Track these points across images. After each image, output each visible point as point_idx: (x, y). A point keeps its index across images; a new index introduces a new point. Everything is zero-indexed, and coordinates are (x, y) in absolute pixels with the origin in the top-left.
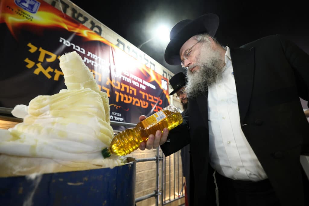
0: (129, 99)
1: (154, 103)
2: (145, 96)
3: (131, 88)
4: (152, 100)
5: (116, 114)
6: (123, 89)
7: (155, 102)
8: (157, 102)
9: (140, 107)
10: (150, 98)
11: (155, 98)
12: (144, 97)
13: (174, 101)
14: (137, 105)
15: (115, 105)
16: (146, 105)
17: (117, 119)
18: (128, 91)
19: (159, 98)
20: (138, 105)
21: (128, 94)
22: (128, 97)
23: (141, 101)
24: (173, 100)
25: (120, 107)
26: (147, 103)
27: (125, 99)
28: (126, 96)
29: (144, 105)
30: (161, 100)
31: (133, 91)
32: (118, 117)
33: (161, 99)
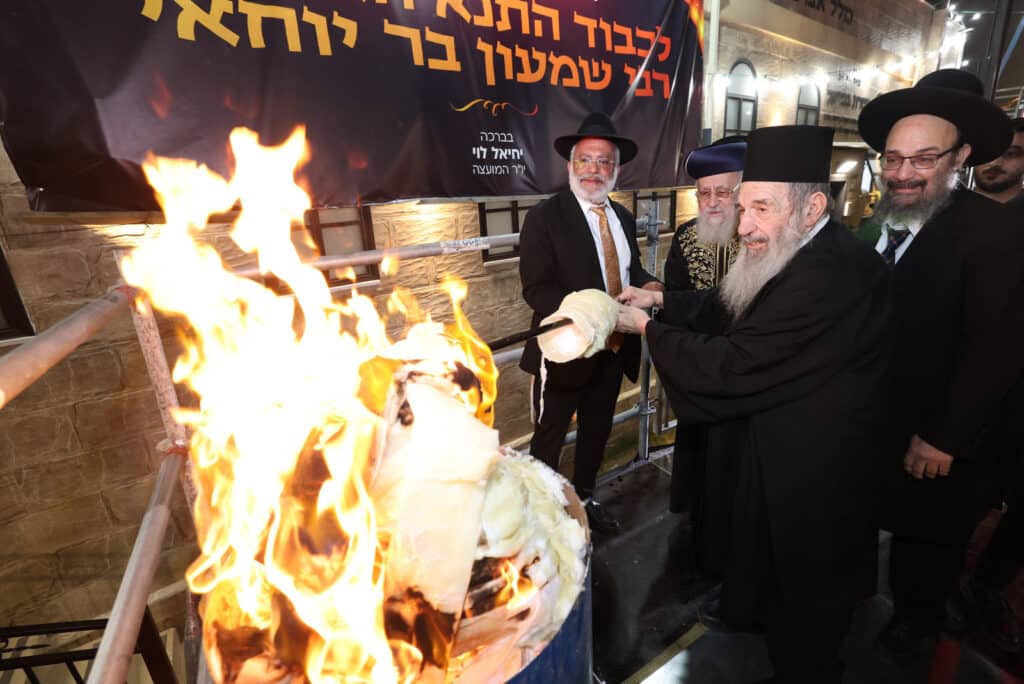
0: (534, 65)
1: (636, 62)
2: (599, 33)
3: (538, 9)
4: (629, 49)
5: (496, 136)
6: (504, 25)
7: (641, 53)
8: (648, 55)
9: (580, 93)
10: (619, 39)
11: (640, 33)
12: (592, 43)
13: (724, 29)
14: (567, 82)
15: (486, 103)
16: (602, 74)
17: (504, 154)
18: (526, 29)
19: (659, 29)
20: (574, 82)
21: (529, 42)
22: (530, 54)
23: (584, 64)
24: (722, 24)
25: (503, 105)
26: (607, 68)
27: (518, 66)
28: (521, 53)
29: (594, 79)
30: (666, 41)
31: (547, 22)
32: (504, 146)
33: (664, 34)
